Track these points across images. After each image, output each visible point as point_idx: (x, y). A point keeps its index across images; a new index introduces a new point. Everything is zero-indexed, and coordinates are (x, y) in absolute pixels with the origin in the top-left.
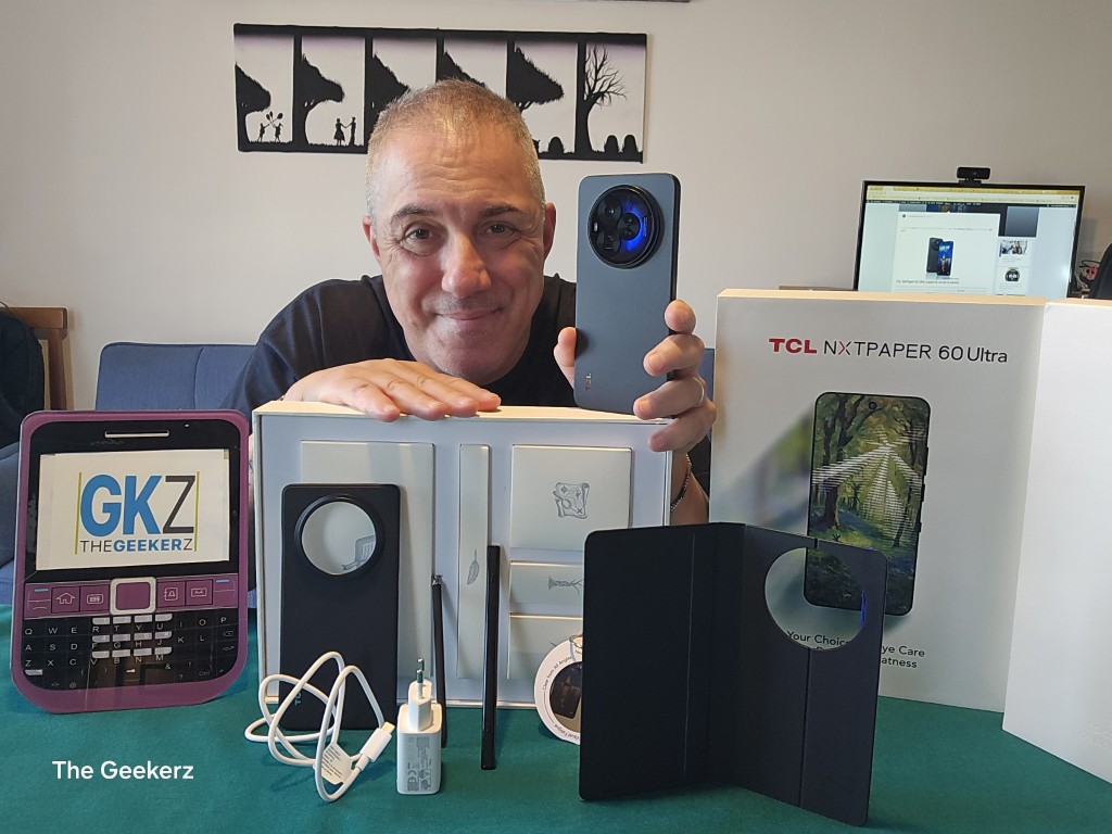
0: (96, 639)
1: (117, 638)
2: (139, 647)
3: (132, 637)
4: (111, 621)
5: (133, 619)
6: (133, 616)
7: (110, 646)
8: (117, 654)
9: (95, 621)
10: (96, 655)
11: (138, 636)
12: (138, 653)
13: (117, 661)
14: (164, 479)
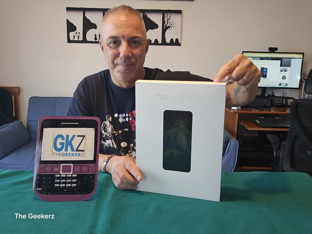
0: (56, 181)
1: (62, 181)
2: (67, 184)
3: (66, 181)
4: (60, 176)
5: (66, 176)
6: (66, 175)
7: (60, 183)
8: (62, 185)
9: (56, 176)
10: (56, 185)
11: (67, 181)
12: (67, 185)
13: (61, 187)
14: (77, 136)
